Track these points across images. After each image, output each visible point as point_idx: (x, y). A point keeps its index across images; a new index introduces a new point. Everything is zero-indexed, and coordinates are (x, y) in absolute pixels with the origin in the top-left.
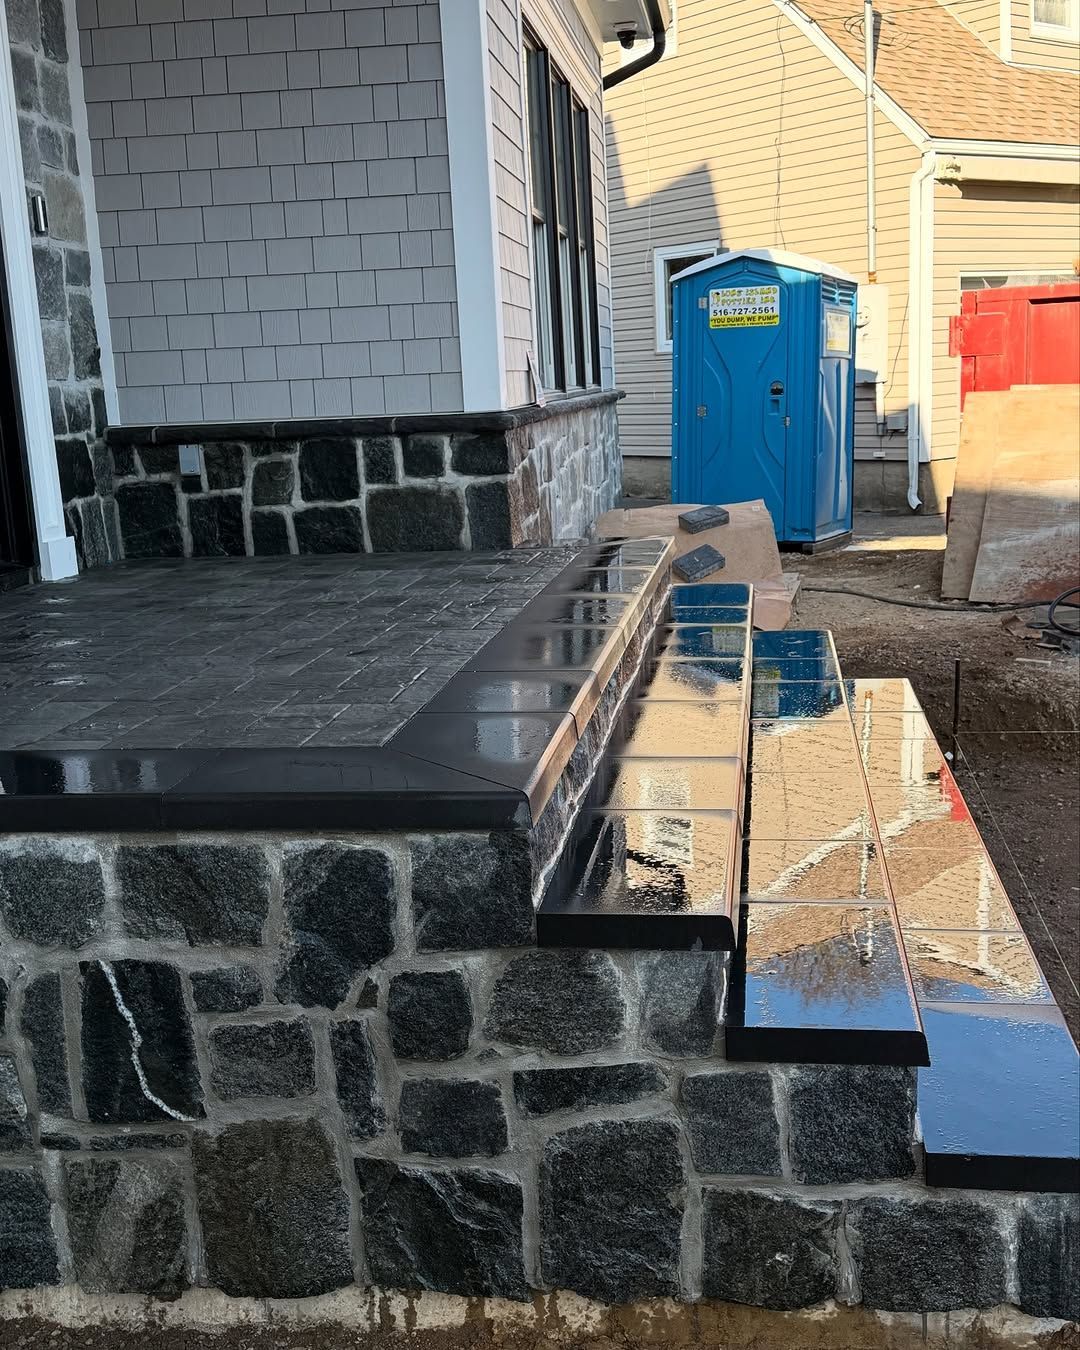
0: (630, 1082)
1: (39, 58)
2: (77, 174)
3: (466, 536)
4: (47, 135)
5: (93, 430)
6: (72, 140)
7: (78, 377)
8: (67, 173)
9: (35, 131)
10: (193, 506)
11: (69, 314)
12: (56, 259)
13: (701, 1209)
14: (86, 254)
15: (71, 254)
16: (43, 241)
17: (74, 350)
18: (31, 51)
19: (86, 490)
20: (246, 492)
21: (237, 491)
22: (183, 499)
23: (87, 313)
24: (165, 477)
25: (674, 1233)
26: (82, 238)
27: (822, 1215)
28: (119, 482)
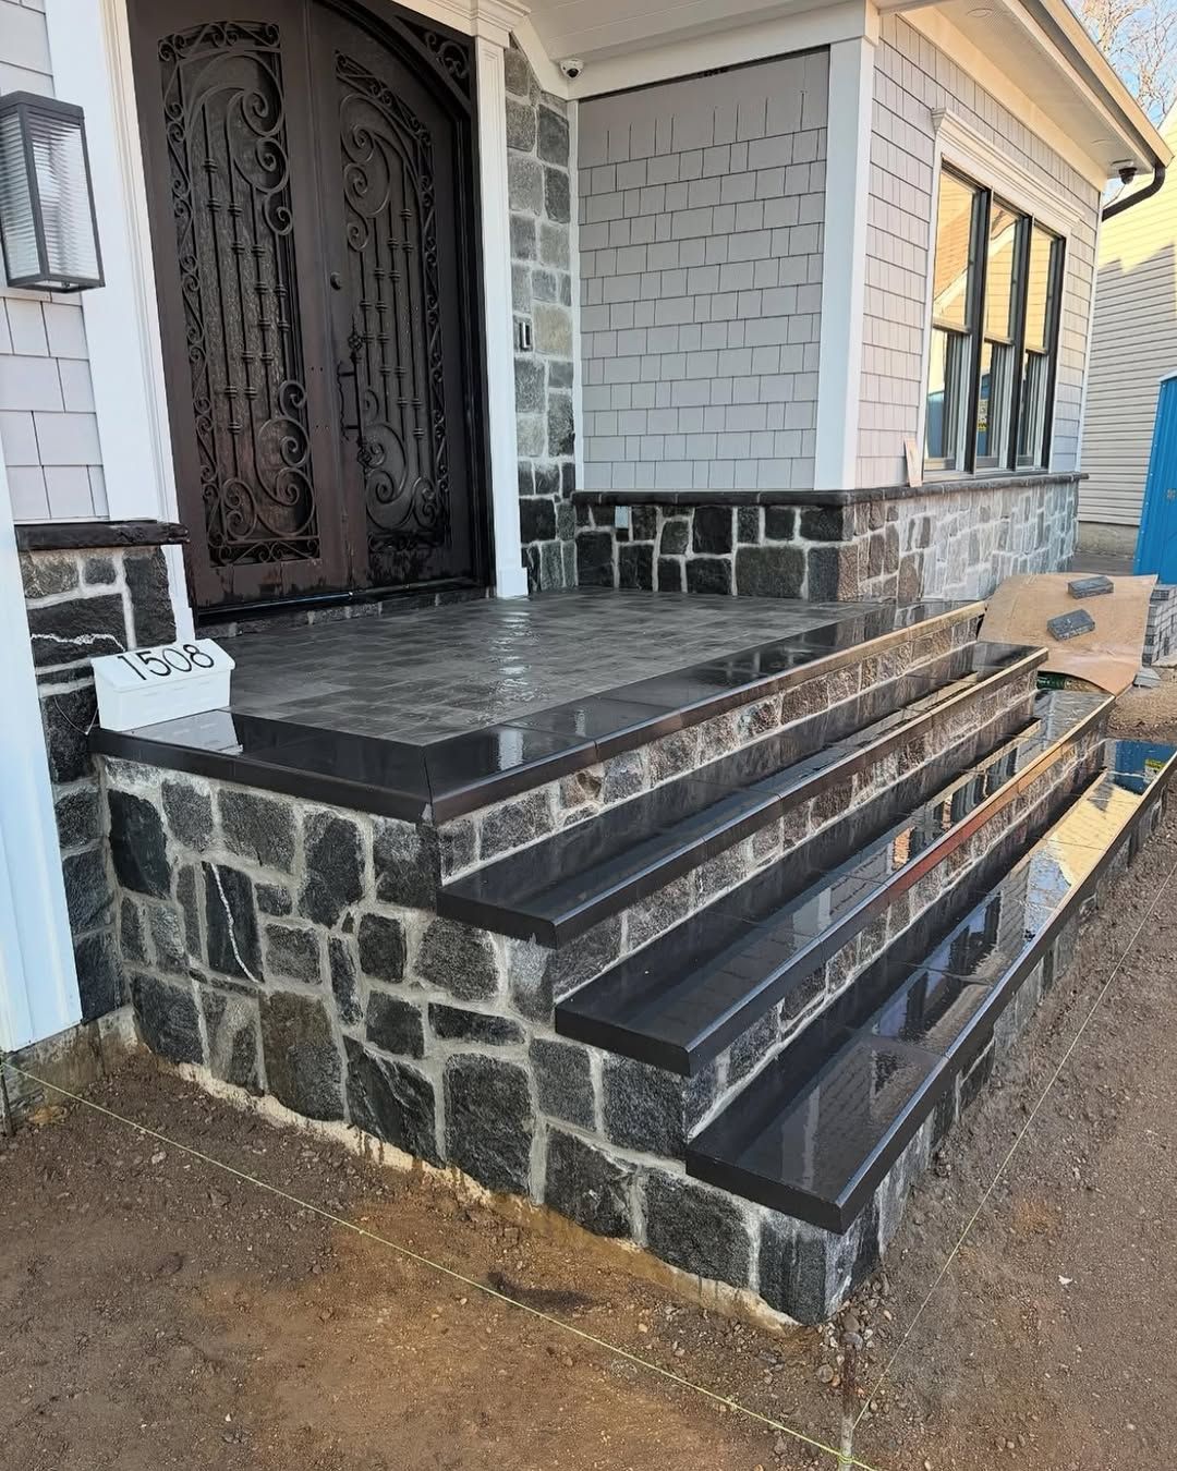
0: (498, 1031)
1: (541, 220)
2: (569, 304)
3: (804, 589)
4: (543, 279)
5: (560, 493)
6: (567, 281)
7: (551, 454)
8: (559, 305)
9: (530, 274)
10: (623, 551)
11: (547, 409)
12: (540, 367)
13: (546, 1140)
14: (570, 365)
15: (555, 365)
16: (527, 356)
17: (550, 434)
18: (532, 215)
19: (547, 534)
20: (656, 543)
21: (650, 542)
22: (616, 545)
23: (567, 408)
24: (606, 529)
25: (525, 1151)
26: (568, 351)
27: (619, 1172)
28: (578, 531)
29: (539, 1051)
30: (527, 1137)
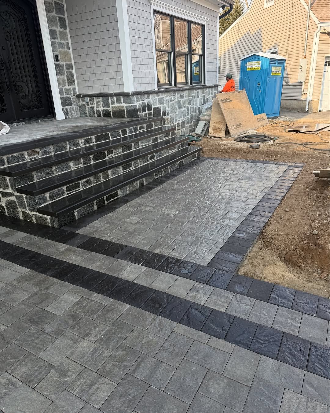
0: (10, 195)
1: (58, 29)
2: (69, 49)
3: (126, 115)
4: (61, 43)
5: (72, 95)
6: (68, 44)
7: (69, 85)
8: (66, 50)
9: (57, 43)
10: (88, 108)
11: (66, 75)
12: (62, 65)
14: (72, 64)
15: (67, 64)
16: (58, 63)
17: (68, 81)
18: (56, 29)
19: (70, 105)
20: (95, 106)
21: (94, 106)
22: (87, 107)
23: (72, 74)
24: (84, 103)
25: (19, 215)
26: (71, 61)
27: (31, 216)
28: (79, 104)
29: (17, 197)
30: (19, 213)
